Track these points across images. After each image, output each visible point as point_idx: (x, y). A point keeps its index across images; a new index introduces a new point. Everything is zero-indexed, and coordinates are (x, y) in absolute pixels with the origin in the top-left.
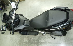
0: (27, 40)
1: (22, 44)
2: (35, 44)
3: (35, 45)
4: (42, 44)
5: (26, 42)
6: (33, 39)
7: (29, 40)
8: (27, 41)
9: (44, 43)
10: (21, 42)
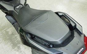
0: (11, 31)
1: (3, 31)
2: (13, 43)
3: (12, 45)
4: (18, 51)
5: (7, 33)
6: (16, 37)
7: (13, 34)
8: (10, 33)
9: (21, 52)
10: (4, 29)
